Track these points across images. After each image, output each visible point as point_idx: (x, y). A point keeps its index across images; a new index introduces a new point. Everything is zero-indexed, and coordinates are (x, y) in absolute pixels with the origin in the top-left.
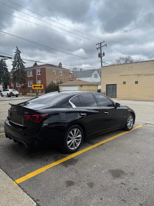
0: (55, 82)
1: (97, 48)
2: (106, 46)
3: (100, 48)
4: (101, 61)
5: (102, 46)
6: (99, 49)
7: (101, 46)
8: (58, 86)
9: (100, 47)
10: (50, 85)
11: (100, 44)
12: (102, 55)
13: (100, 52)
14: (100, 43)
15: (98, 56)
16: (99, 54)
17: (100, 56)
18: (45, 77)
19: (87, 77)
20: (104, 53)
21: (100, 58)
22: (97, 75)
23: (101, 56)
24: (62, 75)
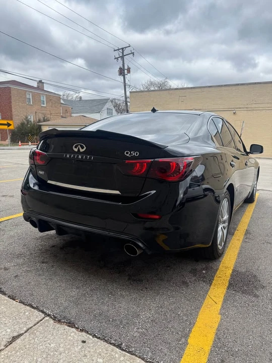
0: (32, 118)
1: (116, 57)
2: (132, 55)
3: (122, 57)
4: (123, 82)
5: (125, 54)
6: (120, 59)
7: (123, 53)
8: (41, 125)
9: (121, 55)
10: (23, 124)
11: (121, 51)
12: (126, 71)
13: (122, 66)
14: (122, 49)
15: (118, 73)
16: (120, 68)
17: (122, 72)
18: (11, 107)
19: (92, 112)
20: (130, 68)
21: (122, 78)
22: (112, 110)
23: (124, 73)
24: (45, 105)
